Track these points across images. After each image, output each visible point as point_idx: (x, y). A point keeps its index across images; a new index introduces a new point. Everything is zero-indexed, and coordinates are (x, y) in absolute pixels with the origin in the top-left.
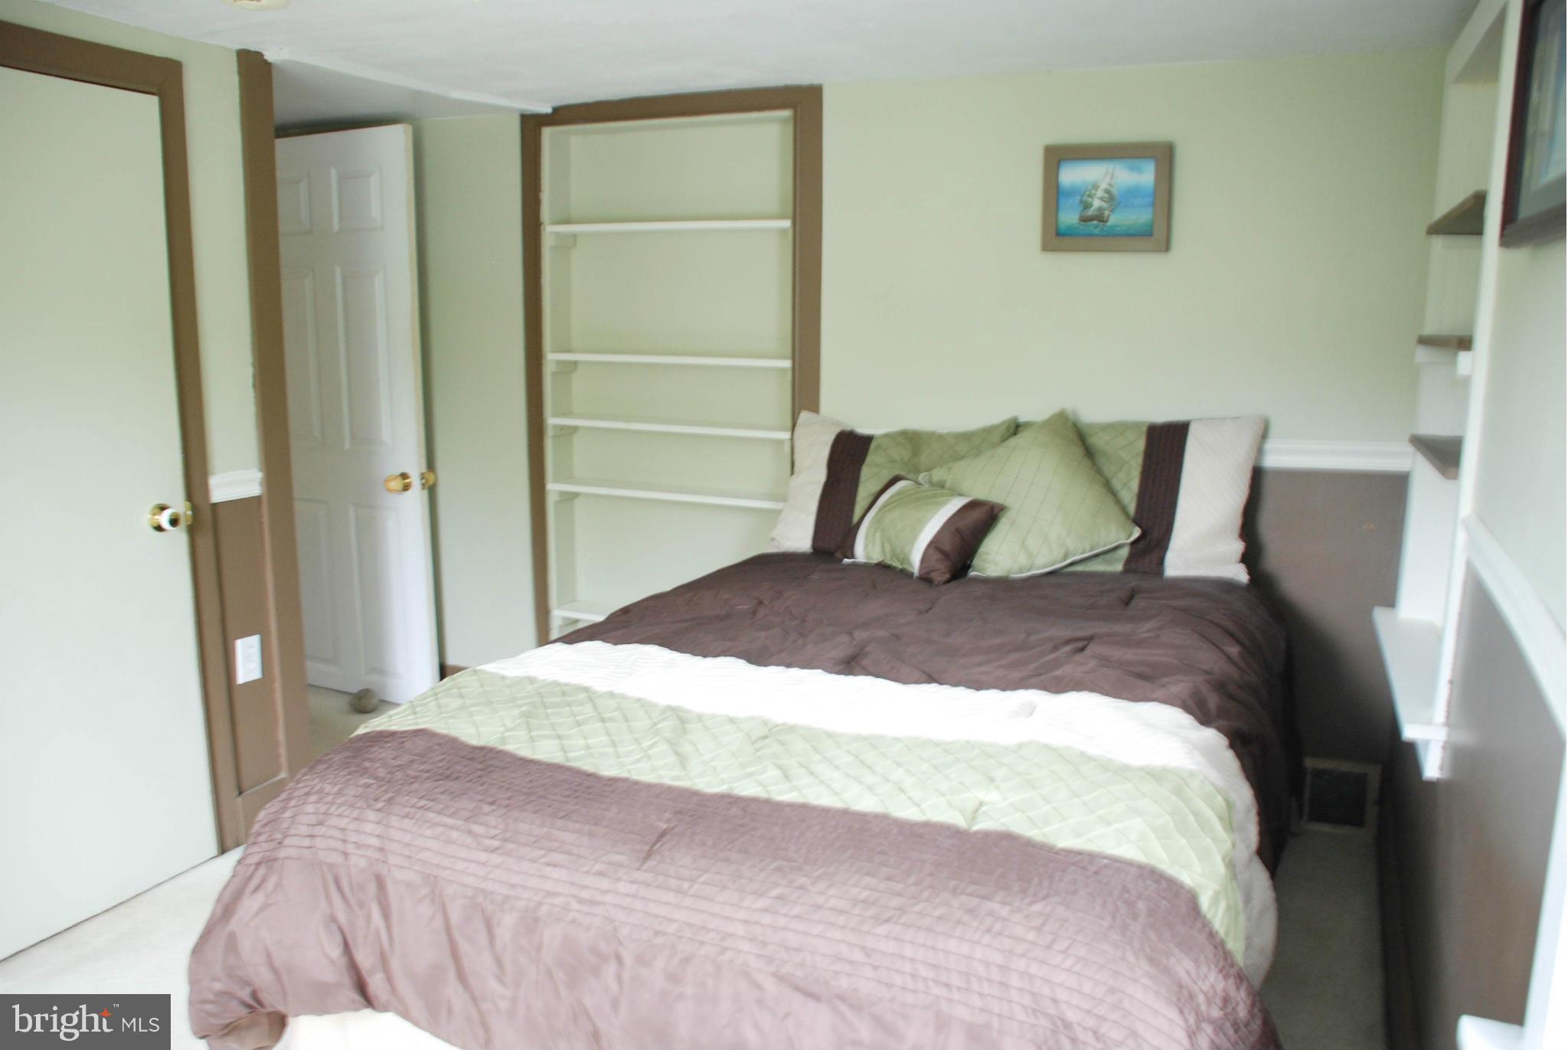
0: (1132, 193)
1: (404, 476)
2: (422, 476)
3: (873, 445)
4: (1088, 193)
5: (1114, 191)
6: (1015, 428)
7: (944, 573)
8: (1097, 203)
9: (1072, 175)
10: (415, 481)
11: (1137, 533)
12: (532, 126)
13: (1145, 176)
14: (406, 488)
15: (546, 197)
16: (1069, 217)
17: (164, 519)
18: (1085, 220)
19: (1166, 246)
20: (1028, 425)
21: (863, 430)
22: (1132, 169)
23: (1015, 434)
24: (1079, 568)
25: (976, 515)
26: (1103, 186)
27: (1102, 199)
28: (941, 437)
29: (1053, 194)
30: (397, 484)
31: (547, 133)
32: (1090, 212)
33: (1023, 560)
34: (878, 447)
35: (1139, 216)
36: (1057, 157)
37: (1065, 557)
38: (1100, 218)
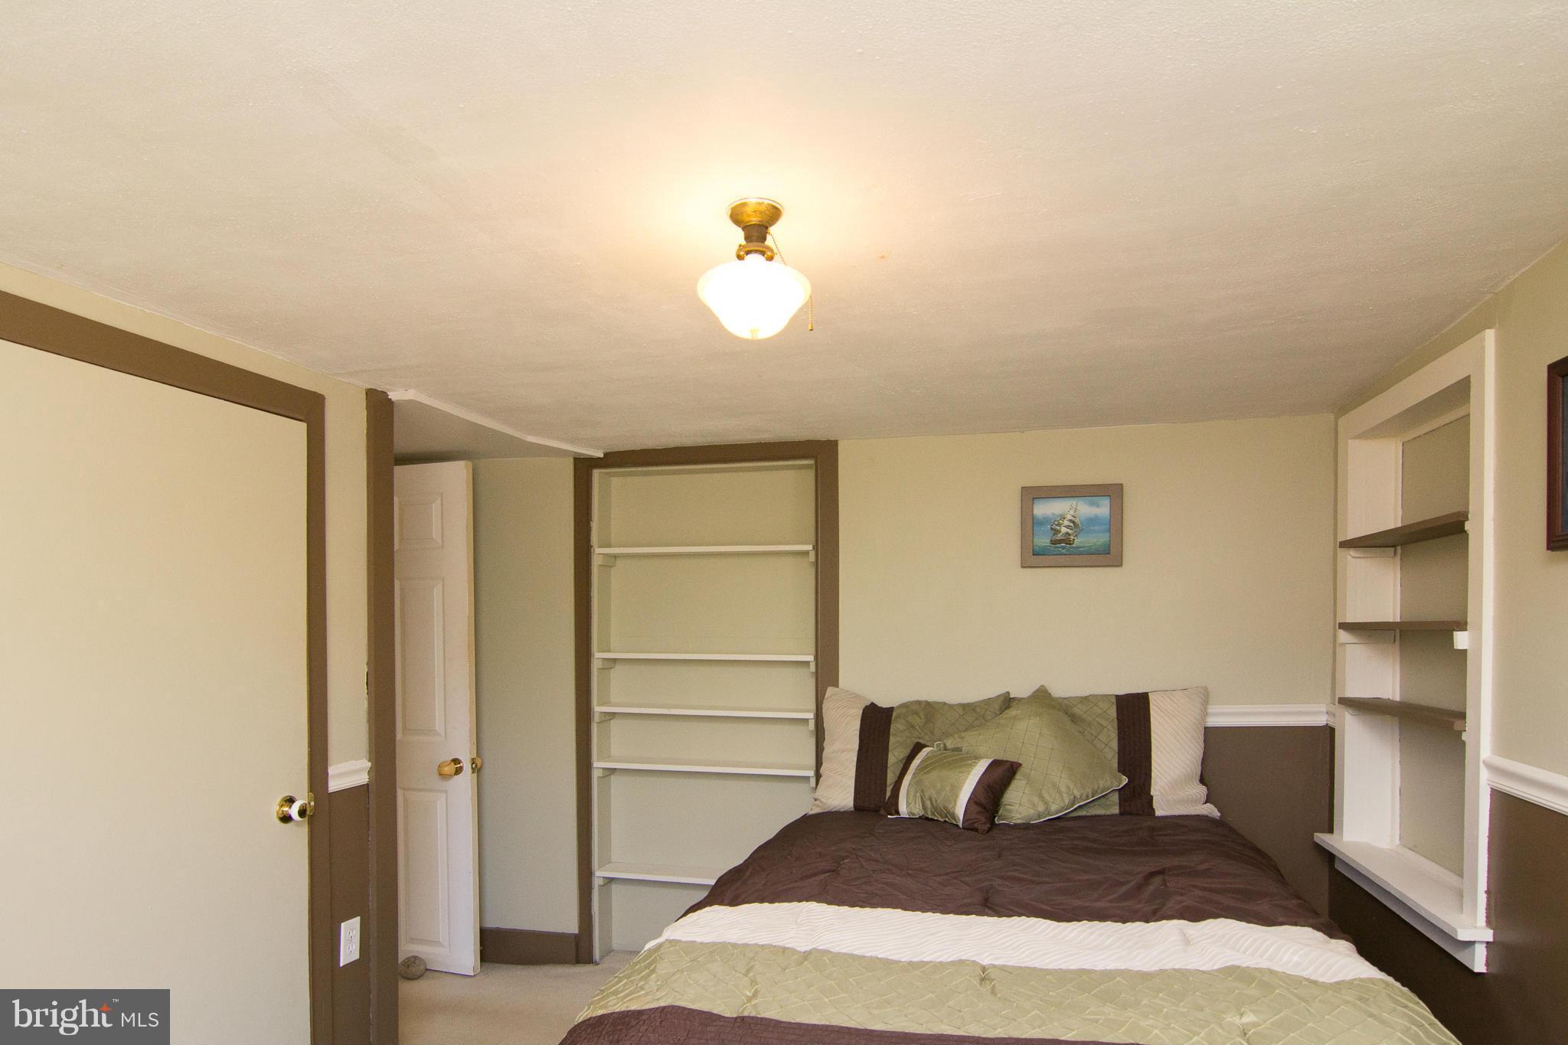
0: (1093, 521)
1: (456, 761)
2: (473, 761)
3: (894, 714)
4: (1056, 523)
5: (1077, 520)
6: (1007, 702)
7: (985, 823)
8: (1064, 530)
9: (1044, 509)
10: (467, 766)
11: (1125, 780)
12: (584, 467)
13: (1102, 509)
14: (458, 771)
15: (595, 526)
16: (1043, 540)
17: (294, 810)
18: (1054, 542)
19: (1118, 563)
20: (1019, 700)
21: (884, 703)
22: (1092, 504)
23: (1008, 707)
24: (1083, 813)
25: (999, 772)
26: (1069, 517)
27: (1067, 527)
28: (951, 706)
29: (1029, 524)
30: (449, 769)
31: (596, 474)
32: (1059, 536)
33: (1041, 808)
34: (897, 717)
35: (1098, 539)
36: (1032, 495)
37: (1073, 804)
38: (1067, 540)
